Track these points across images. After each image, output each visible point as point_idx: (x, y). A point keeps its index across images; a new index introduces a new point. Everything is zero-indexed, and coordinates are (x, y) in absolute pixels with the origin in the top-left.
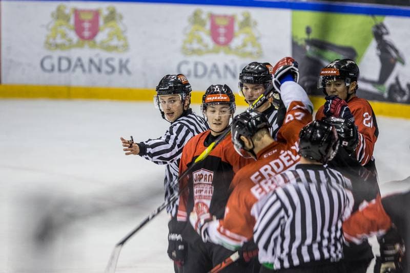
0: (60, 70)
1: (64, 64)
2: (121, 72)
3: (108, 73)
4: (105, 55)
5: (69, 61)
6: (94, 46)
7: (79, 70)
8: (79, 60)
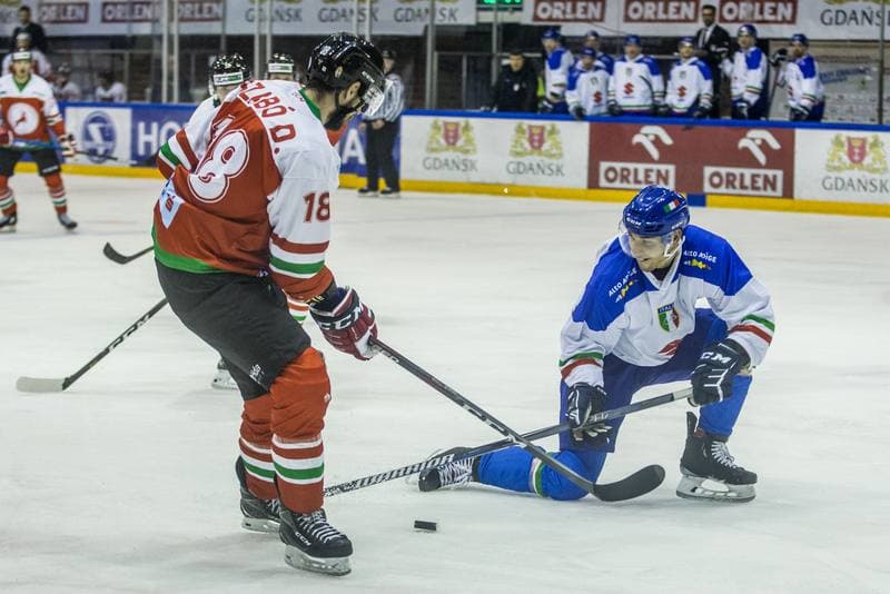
0: (836, 188)
1: (840, 184)
2: (881, 191)
3: (871, 191)
4: (869, 176)
5: (843, 181)
6: (862, 168)
7: (850, 188)
8: (851, 180)
